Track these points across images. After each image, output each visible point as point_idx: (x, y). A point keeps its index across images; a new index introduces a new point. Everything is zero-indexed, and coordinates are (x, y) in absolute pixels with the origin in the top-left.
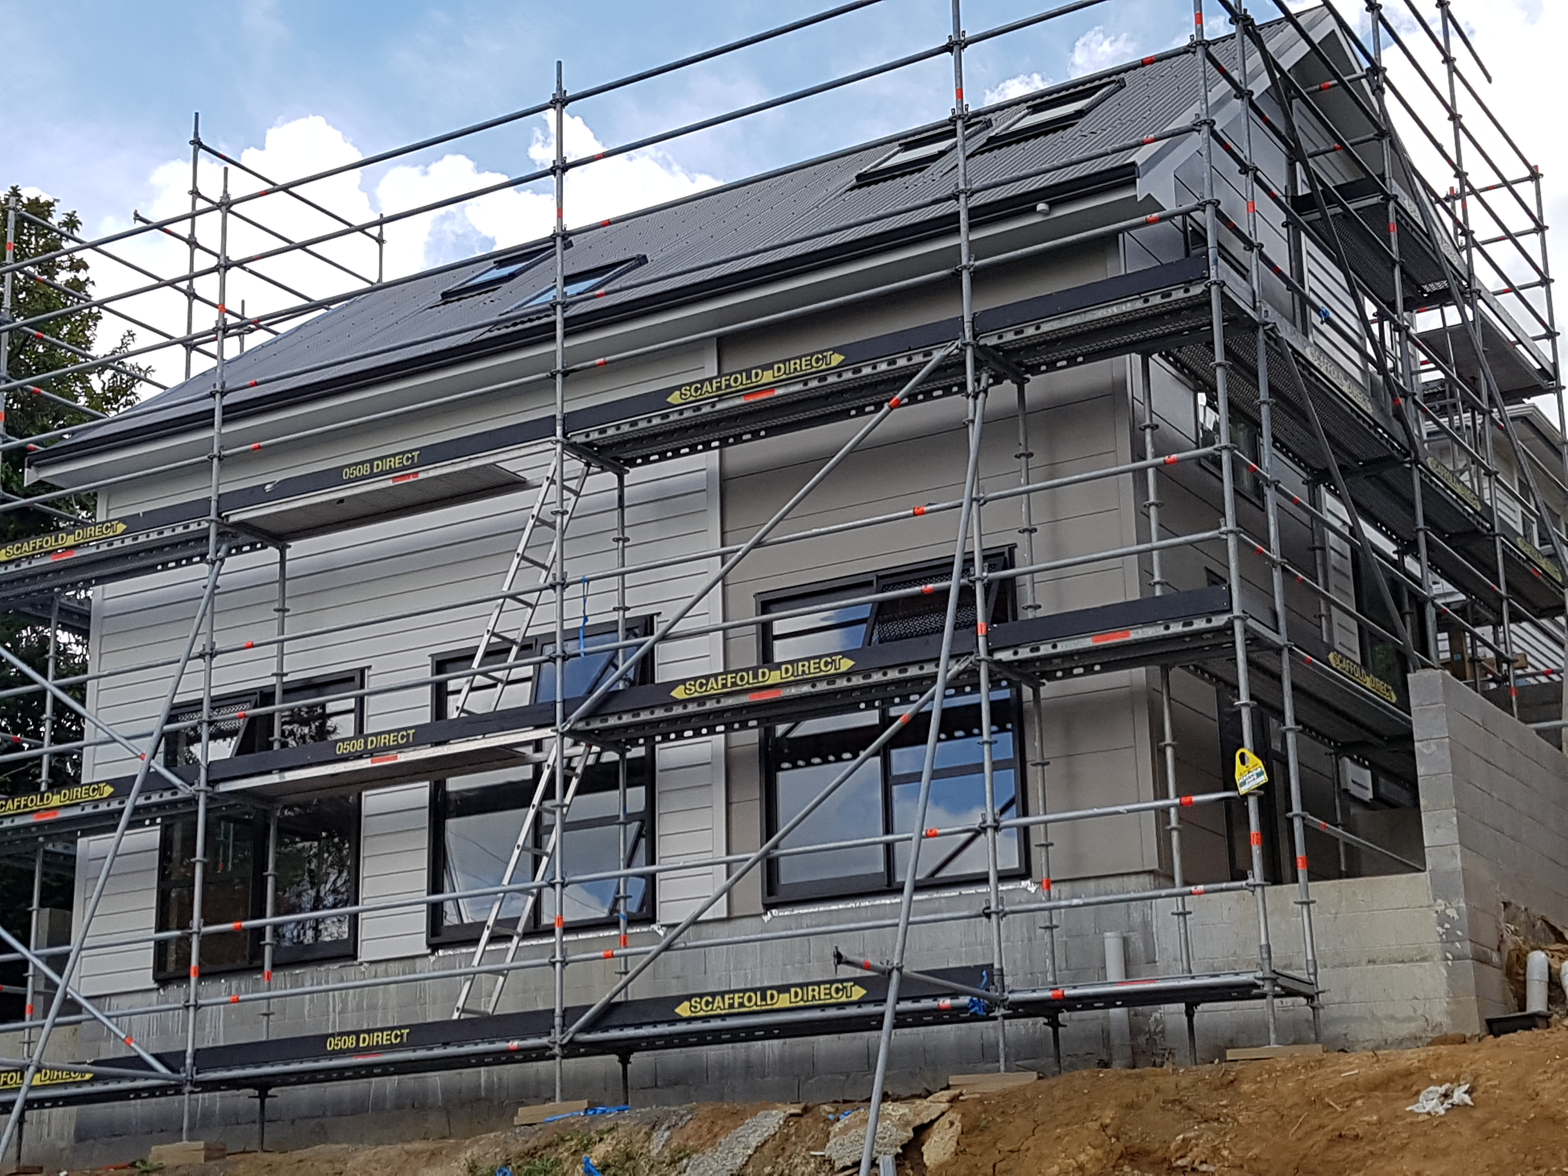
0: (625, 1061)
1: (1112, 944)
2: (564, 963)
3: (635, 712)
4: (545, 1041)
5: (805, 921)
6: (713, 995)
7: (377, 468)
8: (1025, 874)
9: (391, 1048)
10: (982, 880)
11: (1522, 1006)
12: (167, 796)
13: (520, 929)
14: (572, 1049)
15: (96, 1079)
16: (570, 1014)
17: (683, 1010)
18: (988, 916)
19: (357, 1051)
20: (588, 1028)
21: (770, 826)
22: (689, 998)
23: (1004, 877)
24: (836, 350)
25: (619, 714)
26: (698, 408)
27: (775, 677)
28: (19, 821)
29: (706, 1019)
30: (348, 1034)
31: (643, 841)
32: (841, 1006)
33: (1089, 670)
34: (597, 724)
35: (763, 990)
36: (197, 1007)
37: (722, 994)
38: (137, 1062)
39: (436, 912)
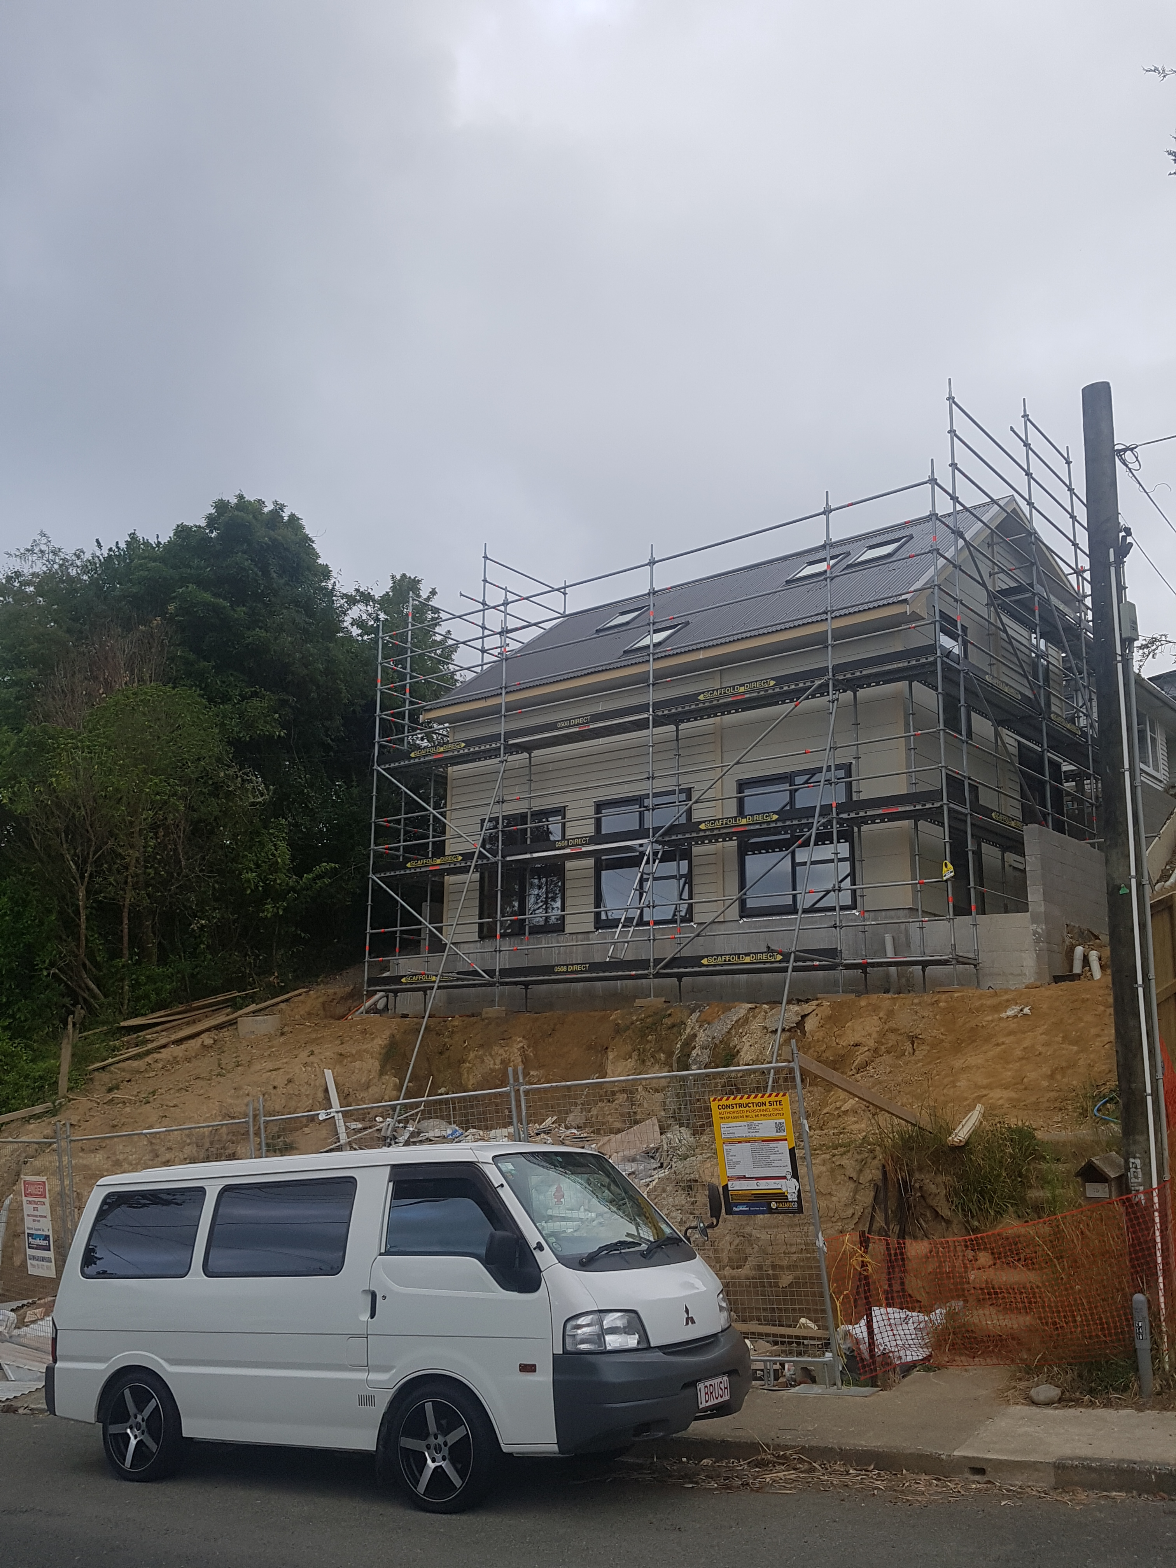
0: (680, 981)
1: (888, 938)
2: (654, 940)
3: (684, 834)
4: (646, 972)
5: (758, 924)
6: (718, 956)
7: (573, 722)
8: (854, 907)
9: (582, 972)
10: (833, 909)
11: (1071, 970)
12: (485, 861)
13: (634, 923)
14: (658, 975)
15: (458, 979)
16: (657, 961)
17: (705, 961)
18: (836, 927)
19: (567, 972)
20: (664, 968)
21: (742, 885)
22: (707, 957)
23: (843, 908)
24: (772, 679)
25: (677, 835)
26: (712, 702)
27: (744, 821)
28: (423, 869)
29: (714, 966)
30: (563, 965)
31: (687, 886)
32: (772, 962)
33: (882, 821)
34: (667, 839)
35: (739, 955)
36: (500, 951)
37: (721, 955)
38: (475, 973)
39: (598, 915)
